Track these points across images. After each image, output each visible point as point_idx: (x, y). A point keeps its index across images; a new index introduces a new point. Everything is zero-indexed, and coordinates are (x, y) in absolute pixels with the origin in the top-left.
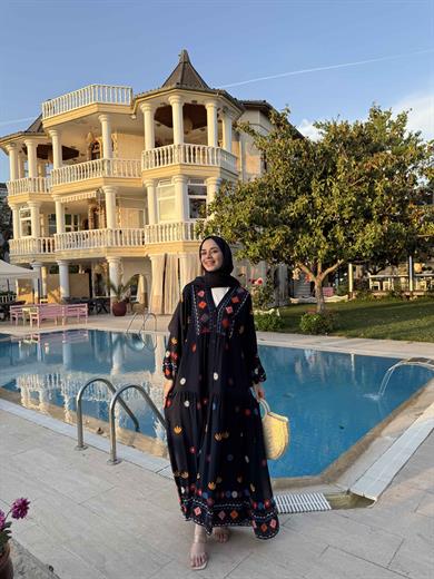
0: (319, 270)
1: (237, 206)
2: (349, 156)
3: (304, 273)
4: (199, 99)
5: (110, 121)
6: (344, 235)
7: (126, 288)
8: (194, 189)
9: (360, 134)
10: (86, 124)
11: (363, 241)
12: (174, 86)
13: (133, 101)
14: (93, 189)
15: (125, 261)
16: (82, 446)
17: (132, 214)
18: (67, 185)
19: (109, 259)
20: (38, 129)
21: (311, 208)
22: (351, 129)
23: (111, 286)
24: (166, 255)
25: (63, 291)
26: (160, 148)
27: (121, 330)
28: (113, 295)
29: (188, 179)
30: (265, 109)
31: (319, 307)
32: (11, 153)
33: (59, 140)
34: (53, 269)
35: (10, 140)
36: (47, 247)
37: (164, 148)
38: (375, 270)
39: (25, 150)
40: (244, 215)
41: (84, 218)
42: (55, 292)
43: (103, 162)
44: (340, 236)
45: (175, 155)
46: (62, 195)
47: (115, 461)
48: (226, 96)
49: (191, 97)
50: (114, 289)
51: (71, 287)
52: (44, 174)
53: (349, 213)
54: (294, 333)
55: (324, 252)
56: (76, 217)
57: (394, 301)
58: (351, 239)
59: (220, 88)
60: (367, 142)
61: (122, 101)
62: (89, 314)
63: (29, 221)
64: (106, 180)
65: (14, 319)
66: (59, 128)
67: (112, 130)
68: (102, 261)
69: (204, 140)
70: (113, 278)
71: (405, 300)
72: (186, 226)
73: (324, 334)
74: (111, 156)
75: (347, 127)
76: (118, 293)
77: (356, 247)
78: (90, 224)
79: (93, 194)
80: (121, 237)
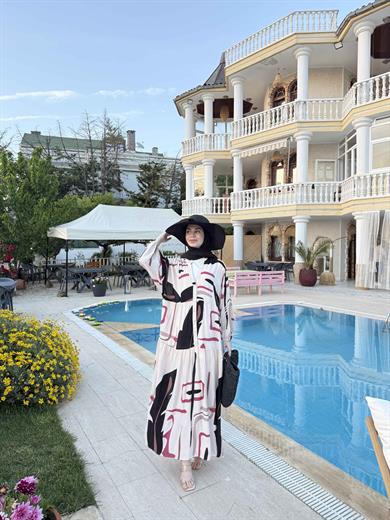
14: (283, 138)
19: (297, 219)
26: (377, 78)
32: (187, 111)
35: (187, 98)
36: (219, 207)
43: (297, 104)
46: (243, 148)
64: (301, 125)
74: (308, 97)
76: (308, 258)
78: (264, 181)
79: (283, 144)
80: (313, 192)
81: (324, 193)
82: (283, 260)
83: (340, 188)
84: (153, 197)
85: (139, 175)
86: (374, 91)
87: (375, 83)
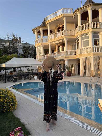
19: (66, 60)
29: (94, 33)
32: (36, 32)
35: (36, 29)
36: (46, 57)
43: (64, 31)
45: (90, 26)
49: (94, 8)
64: (65, 36)
72: (94, 48)
80: (69, 53)
81: (72, 53)
82: (62, 70)
83: (75, 52)
84: (27, 55)
85: (23, 49)
86: (82, 28)
87: (82, 26)
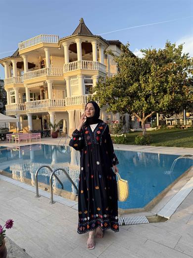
0: (144, 116)
1: (106, 88)
2: (156, 64)
3: (137, 118)
4: (89, 40)
5: (49, 51)
6: (155, 100)
7: (57, 126)
8: (87, 81)
9: (161, 54)
10: (38, 52)
11: (163, 103)
12: (77, 34)
13: (59, 42)
14: (42, 82)
15: (57, 114)
16: (38, 196)
17: (59, 92)
18: (31, 80)
19: (50, 113)
20: (17, 55)
21: (139, 88)
22: (157, 52)
23: (51, 125)
24: (75, 111)
25: (30, 127)
26: (71, 63)
27: (55, 144)
28: (52, 129)
29: (84, 76)
30: (118, 44)
31: (143, 133)
32: (5, 66)
33: (27, 60)
34: (25, 118)
35: (5, 60)
36: (22, 108)
37: (73, 62)
38: (168, 116)
39: (12, 64)
40: (109, 92)
41: (38, 95)
42: (26, 128)
43: (46, 69)
44: (153, 101)
45: (78, 66)
46: (28, 84)
47: (53, 202)
48: (101, 38)
49: (85, 39)
50: (52, 126)
51: (33, 125)
52: (20, 75)
53: (156, 90)
54: (132, 144)
55: (146, 108)
56: (34, 94)
57: (177, 129)
58: (157, 102)
59: (98, 35)
60: (164, 58)
61: (54, 42)
62: (41, 137)
63: (14, 97)
64: (48, 77)
65: (8, 140)
66: (27, 54)
67: (50, 55)
68: (46, 114)
69: (91, 59)
70: (52, 121)
71: (182, 129)
72: (84, 97)
73: (145, 145)
74: (50, 66)
75: (155, 52)
76: (54, 128)
77: (160, 106)
78: (41, 97)
79: (42, 84)
80: (55, 103)
81: (59, 103)
83: (65, 101)
